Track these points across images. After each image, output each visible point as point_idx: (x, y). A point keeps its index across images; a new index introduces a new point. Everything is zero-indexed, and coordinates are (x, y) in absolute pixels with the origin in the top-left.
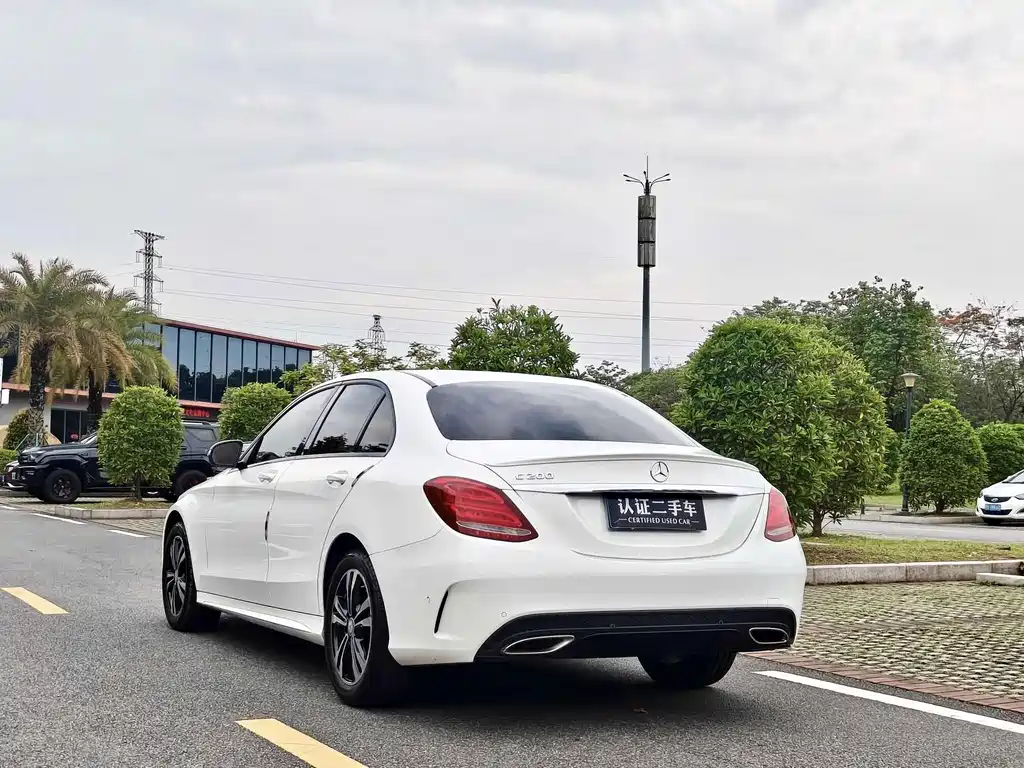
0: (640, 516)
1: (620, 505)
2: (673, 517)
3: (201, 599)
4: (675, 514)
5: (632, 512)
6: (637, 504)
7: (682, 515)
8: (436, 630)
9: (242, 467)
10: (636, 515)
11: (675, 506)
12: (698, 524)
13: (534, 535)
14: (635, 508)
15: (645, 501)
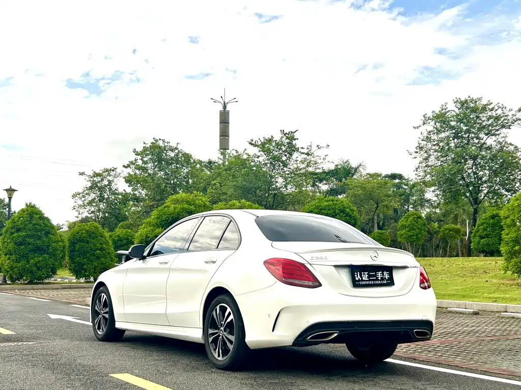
0: (365, 281)
1: (356, 276)
2: (379, 280)
3: (118, 325)
4: (380, 279)
5: (360, 279)
6: (363, 275)
7: (382, 279)
8: (273, 331)
9: (144, 258)
10: (362, 280)
11: (379, 275)
12: (391, 282)
13: (320, 285)
14: (361, 277)
15: (366, 273)
